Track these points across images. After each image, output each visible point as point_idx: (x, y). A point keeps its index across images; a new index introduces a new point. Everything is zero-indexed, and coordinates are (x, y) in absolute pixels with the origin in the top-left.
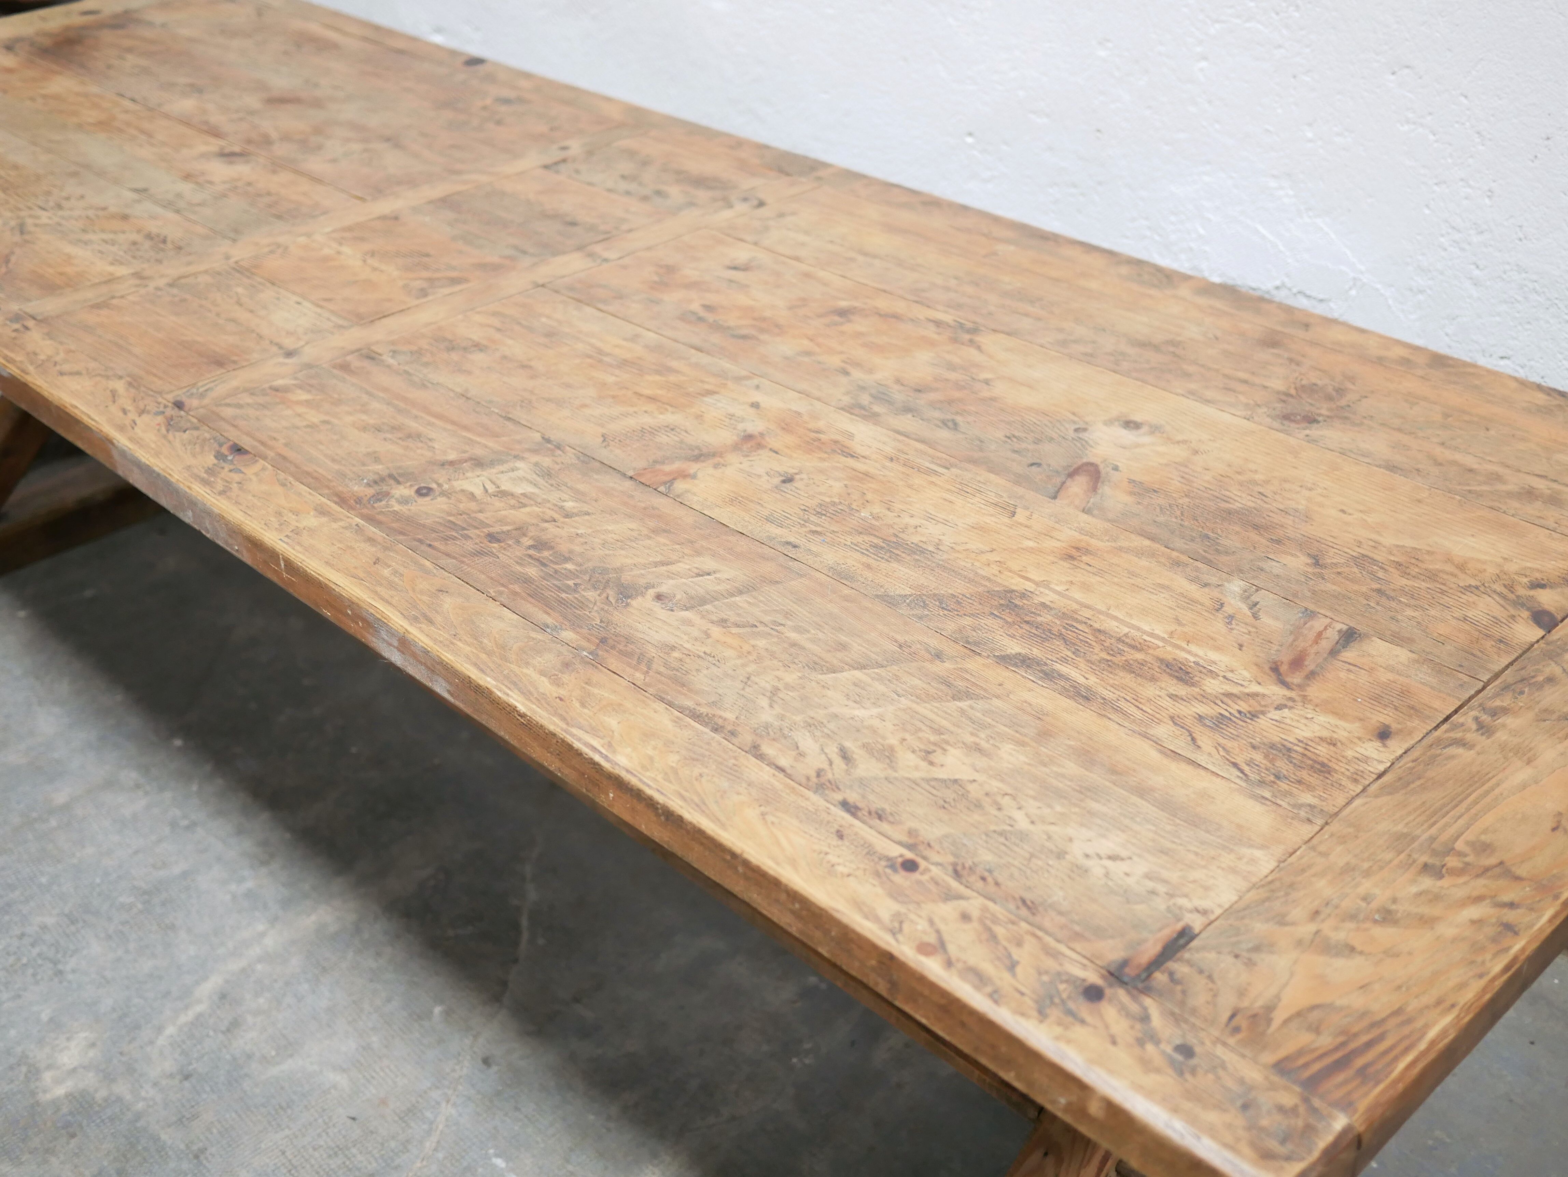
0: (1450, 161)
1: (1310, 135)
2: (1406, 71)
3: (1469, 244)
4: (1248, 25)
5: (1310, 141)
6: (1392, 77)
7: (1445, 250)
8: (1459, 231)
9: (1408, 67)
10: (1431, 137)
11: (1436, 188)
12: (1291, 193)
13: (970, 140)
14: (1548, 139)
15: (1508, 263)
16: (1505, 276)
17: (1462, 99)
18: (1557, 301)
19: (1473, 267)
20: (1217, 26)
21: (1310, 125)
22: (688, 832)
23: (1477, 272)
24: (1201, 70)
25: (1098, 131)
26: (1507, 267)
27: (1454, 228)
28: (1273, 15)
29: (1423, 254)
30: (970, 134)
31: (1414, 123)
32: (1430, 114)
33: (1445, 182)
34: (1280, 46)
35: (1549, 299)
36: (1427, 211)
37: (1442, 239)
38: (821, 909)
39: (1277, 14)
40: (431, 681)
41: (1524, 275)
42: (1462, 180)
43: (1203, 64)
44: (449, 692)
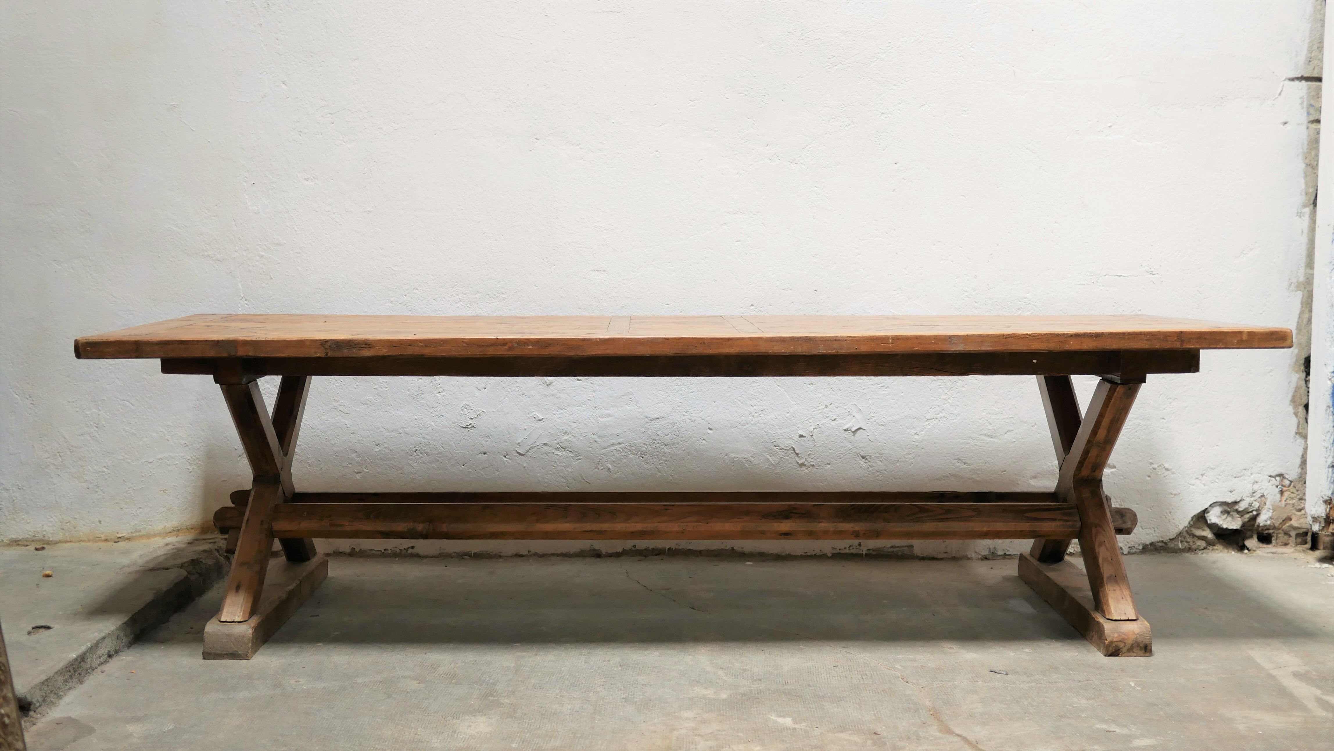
0: (960, 269)
1: (906, 272)
2: (939, 243)
3: (972, 295)
4: (875, 239)
5: (907, 274)
6: (934, 246)
7: (964, 299)
8: (967, 292)
9: (939, 242)
10: (952, 263)
11: (956, 279)
12: (902, 295)
13: (752, 308)
14: (991, 254)
15: (986, 298)
16: (986, 303)
17: (960, 248)
18: (1005, 306)
19: (975, 303)
20: (863, 241)
21: (905, 269)
22: (1105, 336)
23: (976, 304)
24: (859, 258)
25: (815, 290)
26: (987, 299)
27: (965, 291)
28: (886, 234)
29: (956, 303)
30: (752, 305)
31: (945, 260)
32: (950, 255)
33: (959, 277)
34: (890, 244)
35: (1002, 306)
36: (955, 288)
37: (962, 296)
38: (1157, 332)
39: (887, 233)
40: (980, 347)
41: (992, 301)
42: (965, 274)
43: (859, 256)
44: (991, 346)
